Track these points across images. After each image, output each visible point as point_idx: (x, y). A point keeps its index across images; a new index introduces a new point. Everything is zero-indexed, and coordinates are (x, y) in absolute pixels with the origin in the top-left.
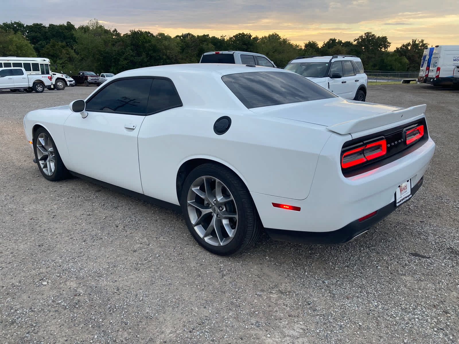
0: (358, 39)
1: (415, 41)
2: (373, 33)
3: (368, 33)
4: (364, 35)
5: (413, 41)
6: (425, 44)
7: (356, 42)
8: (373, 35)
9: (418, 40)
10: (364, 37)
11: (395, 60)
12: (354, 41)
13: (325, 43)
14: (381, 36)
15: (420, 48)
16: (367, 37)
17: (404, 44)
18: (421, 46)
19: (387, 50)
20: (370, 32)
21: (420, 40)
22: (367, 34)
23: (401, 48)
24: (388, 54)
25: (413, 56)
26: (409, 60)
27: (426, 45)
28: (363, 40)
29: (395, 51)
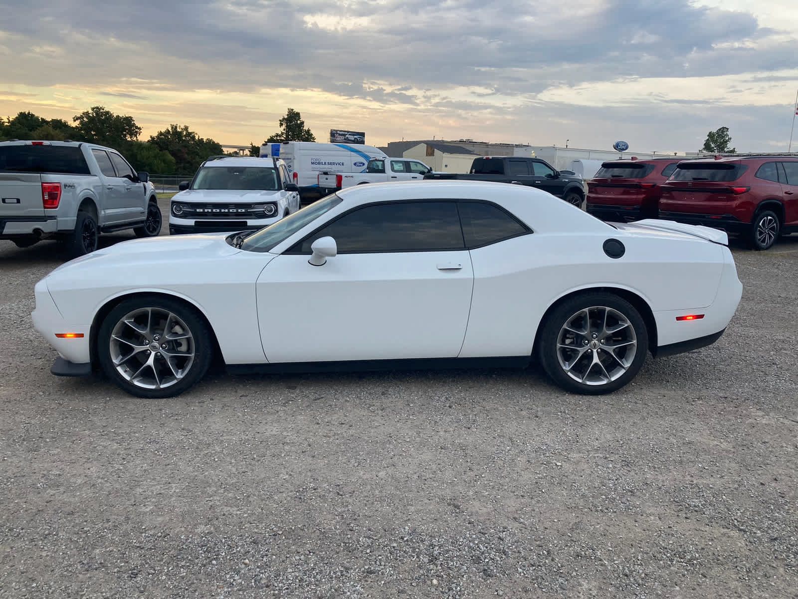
0: (81, 118)
1: (176, 127)
2: (106, 109)
3: (97, 108)
4: (90, 111)
5: (172, 128)
6: (191, 133)
7: (78, 122)
8: (107, 113)
9: (180, 126)
10: (91, 115)
11: (155, 157)
12: (75, 121)
13: (11, 119)
14: (121, 116)
15: (184, 138)
16: (97, 114)
17: (161, 131)
18: (185, 136)
19: (137, 140)
20: (101, 106)
21: (182, 127)
22: (97, 110)
23: (158, 137)
24: (140, 145)
25: (179, 150)
26: (174, 157)
27: (193, 135)
28: (92, 120)
29: (148, 141)
